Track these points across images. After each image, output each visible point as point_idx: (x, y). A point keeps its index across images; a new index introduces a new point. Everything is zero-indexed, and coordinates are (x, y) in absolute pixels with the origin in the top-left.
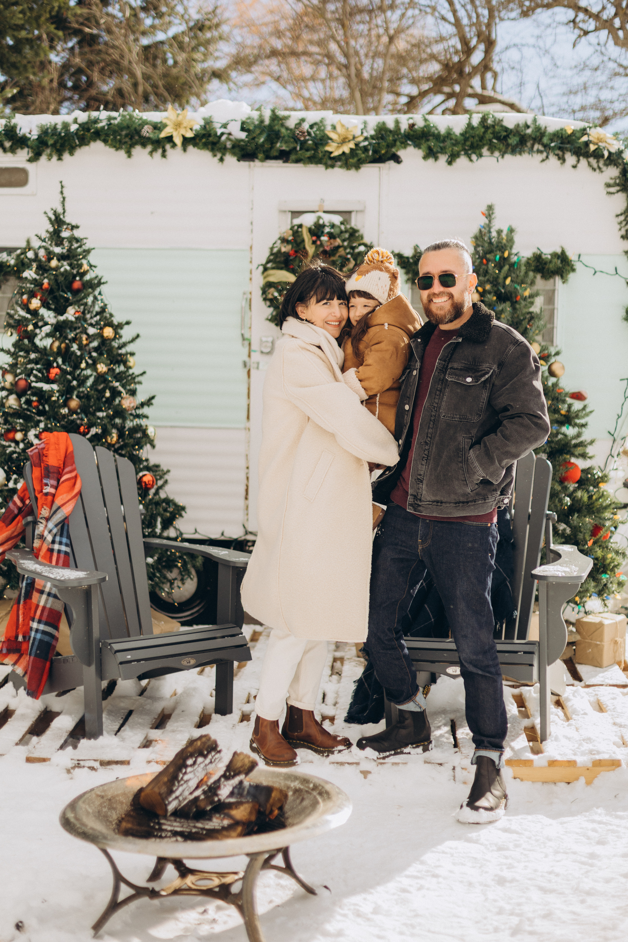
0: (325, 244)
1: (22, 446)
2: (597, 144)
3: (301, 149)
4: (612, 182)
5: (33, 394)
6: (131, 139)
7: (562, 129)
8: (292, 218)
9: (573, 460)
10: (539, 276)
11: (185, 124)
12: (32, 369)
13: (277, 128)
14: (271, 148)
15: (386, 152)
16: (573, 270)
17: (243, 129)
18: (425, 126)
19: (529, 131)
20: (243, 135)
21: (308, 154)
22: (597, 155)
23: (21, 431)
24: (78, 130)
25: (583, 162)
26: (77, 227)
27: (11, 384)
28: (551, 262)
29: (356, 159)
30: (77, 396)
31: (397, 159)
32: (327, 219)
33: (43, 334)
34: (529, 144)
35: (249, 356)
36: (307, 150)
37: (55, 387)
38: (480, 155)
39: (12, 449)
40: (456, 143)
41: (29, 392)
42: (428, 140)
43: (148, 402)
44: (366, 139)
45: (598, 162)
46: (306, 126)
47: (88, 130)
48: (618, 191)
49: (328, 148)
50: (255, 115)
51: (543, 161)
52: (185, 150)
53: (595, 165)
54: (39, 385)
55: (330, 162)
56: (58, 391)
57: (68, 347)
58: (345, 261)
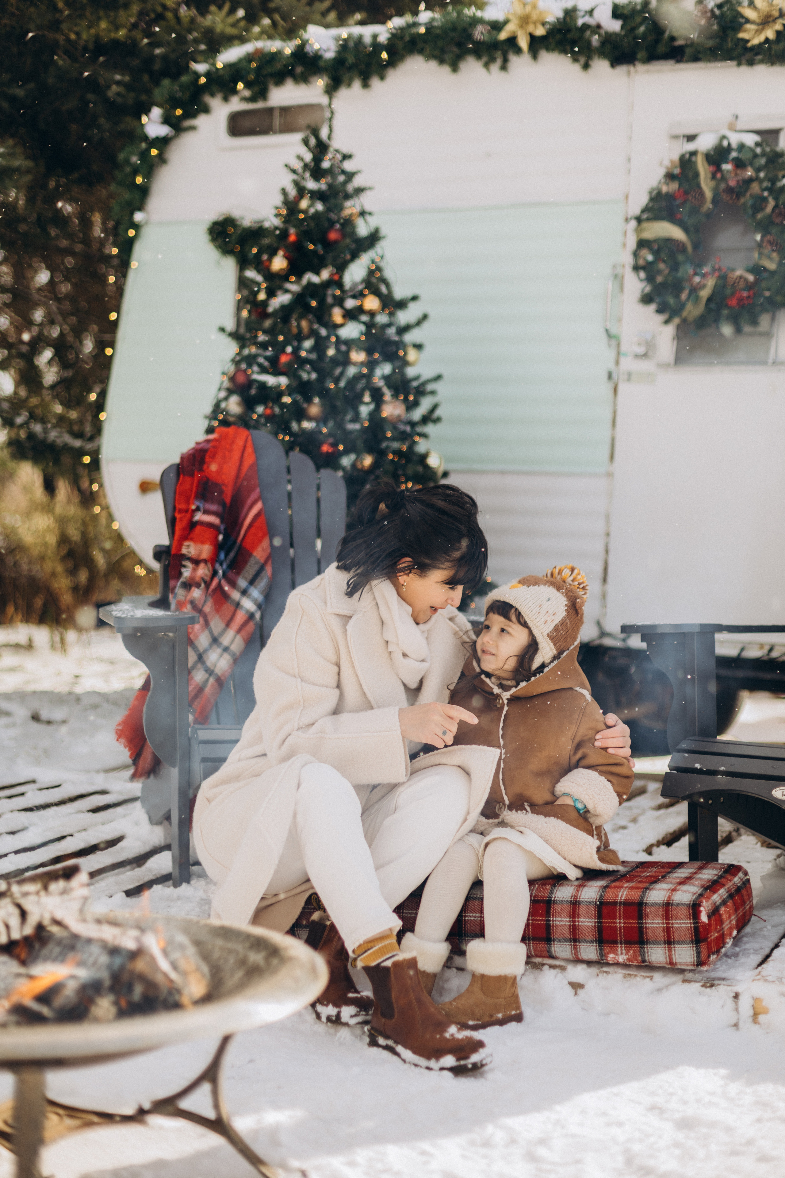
0: (730, 177)
6: (459, 47)
8: (683, 144)
11: (534, 19)
12: (256, 356)
14: (657, 41)
17: (616, 15)
21: (713, 45)
24: (388, 39)
26: (347, 156)
32: (735, 139)
35: (617, 362)
36: (711, 40)
41: (253, 392)
46: (709, 4)
47: (403, 38)
49: (742, 34)
52: (533, 55)
54: (264, 378)
55: (745, 56)
58: (760, 203)
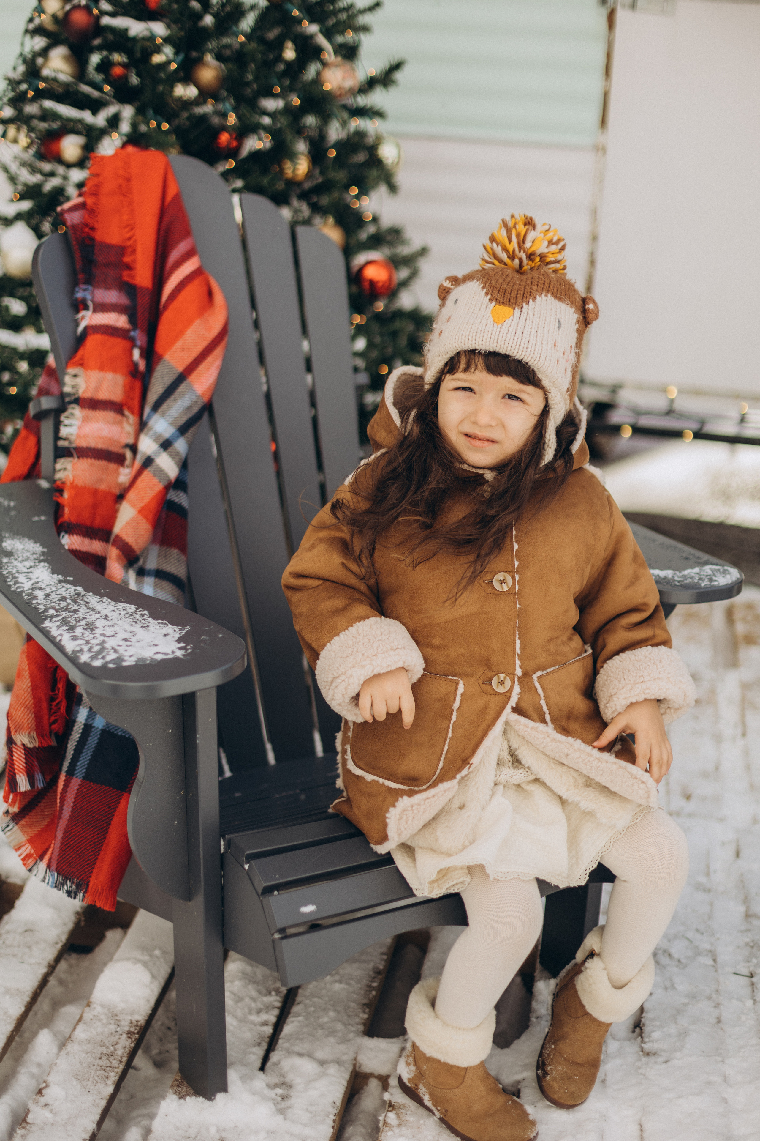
5: (110, 47)
27: (56, 18)
30: (219, 57)
37: (159, 29)
39: (58, 180)
41: (97, 42)
43: (386, 78)
54: (120, 22)
56: (167, 40)
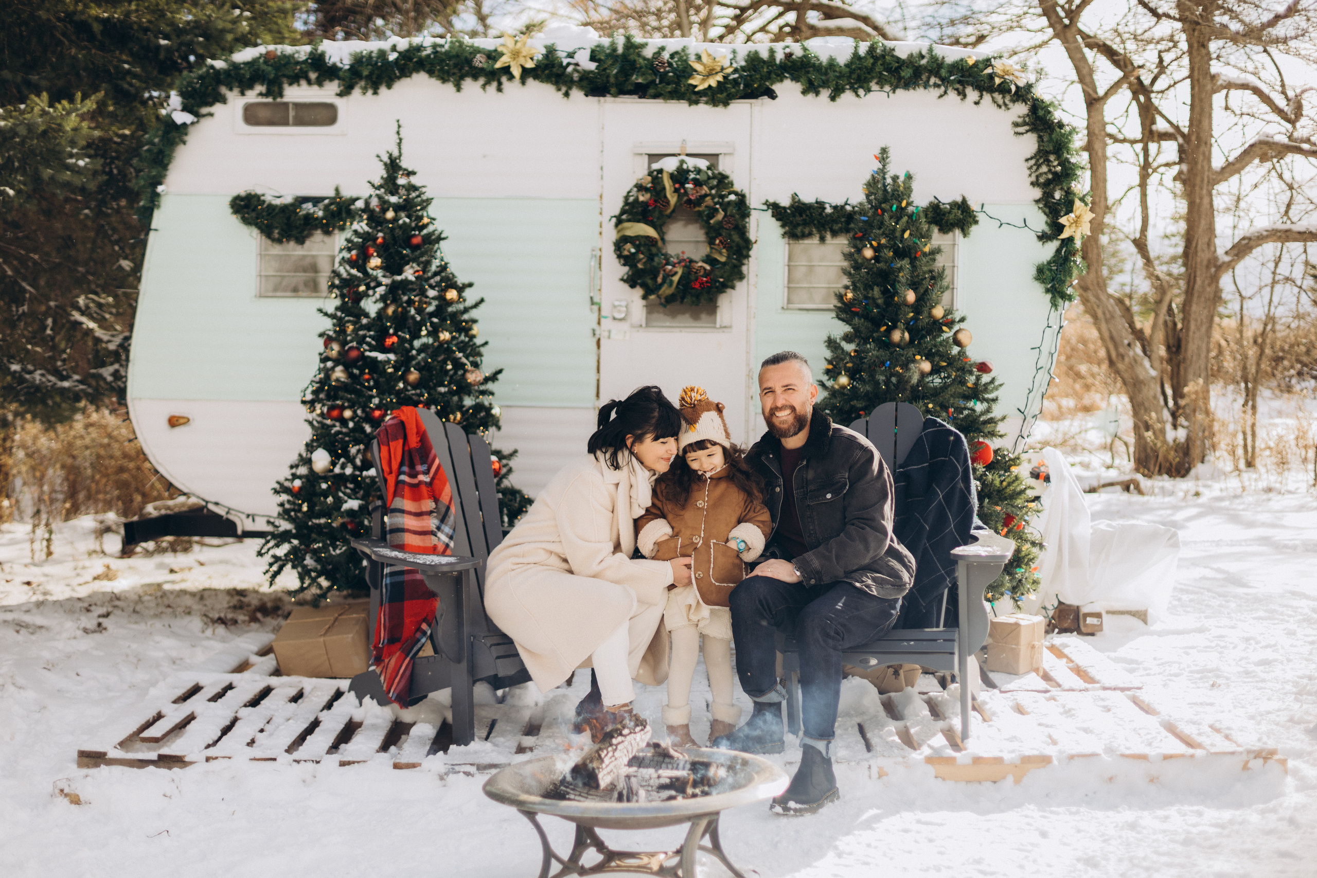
0: (690, 192)
1: (351, 425)
2: (1002, 77)
3: (661, 82)
4: (1020, 120)
6: (460, 70)
7: (962, 60)
8: (650, 163)
9: (981, 440)
10: (935, 230)
11: (524, 53)
12: (365, 336)
13: (632, 57)
14: (627, 80)
15: (759, 86)
16: (976, 222)
17: (593, 58)
18: (804, 56)
19: (924, 62)
20: (592, 66)
21: (670, 88)
22: (1003, 89)
23: (350, 407)
24: (397, 59)
25: (987, 97)
26: (414, 173)
27: (339, 353)
28: (950, 212)
29: (725, 94)
30: (416, 368)
31: (772, 95)
32: (691, 163)
33: (377, 296)
34: (924, 77)
35: (599, 323)
36: (668, 84)
37: (392, 357)
38: (868, 90)
39: (338, 428)
40: (841, 76)
41: (361, 363)
42: (808, 72)
43: (493, 378)
44: (736, 71)
45: (1004, 97)
46: (666, 56)
47: (410, 59)
48: (1027, 131)
49: (691, 82)
50: (606, 42)
51: (941, 96)
52: (523, 82)
53: (1001, 102)
54: (374, 354)
55: (694, 97)
56: (395, 362)
57: (406, 312)
58: (713, 212)
